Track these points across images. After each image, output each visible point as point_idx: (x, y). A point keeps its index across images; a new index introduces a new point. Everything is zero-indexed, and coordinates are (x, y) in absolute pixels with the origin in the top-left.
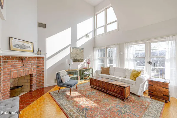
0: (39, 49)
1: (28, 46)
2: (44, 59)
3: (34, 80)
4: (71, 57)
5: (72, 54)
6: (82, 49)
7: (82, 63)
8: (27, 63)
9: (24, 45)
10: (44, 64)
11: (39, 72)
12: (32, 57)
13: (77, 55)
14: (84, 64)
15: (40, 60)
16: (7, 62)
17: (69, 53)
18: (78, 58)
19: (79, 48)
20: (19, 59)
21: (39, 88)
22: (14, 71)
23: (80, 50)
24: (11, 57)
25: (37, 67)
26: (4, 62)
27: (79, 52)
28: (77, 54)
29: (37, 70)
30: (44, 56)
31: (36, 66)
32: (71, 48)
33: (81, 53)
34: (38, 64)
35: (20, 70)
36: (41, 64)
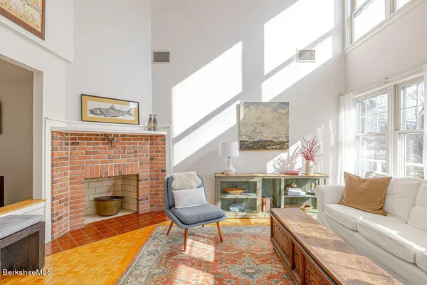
0: (153, 117)
1: (124, 110)
2: (164, 140)
3: (144, 188)
4: (240, 135)
5: (244, 124)
6: (281, 106)
7: (283, 155)
8: (124, 148)
9: (114, 109)
10: (165, 152)
11: (154, 171)
12: (137, 136)
13: (262, 129)
14: (291, 160)
15: (157, 143)
16: (77, 144)
17: (234, 122)
18: (265, 139)
19: (269, 104)
20: (104, 139)
21: (155, 209)
22: (94, 162)
23: (275, 110)
24: (87, 135)
25: (151, 159)
26: (73, 144)
27: (268, 116)
28: (263, 125)
29: (151, 167)
30: (165, 133)
31: (149, 158)
32: (238, 107)
33: (280, 119)
34: (153, 152)
35: (106, 162)
36: (159, 151)
